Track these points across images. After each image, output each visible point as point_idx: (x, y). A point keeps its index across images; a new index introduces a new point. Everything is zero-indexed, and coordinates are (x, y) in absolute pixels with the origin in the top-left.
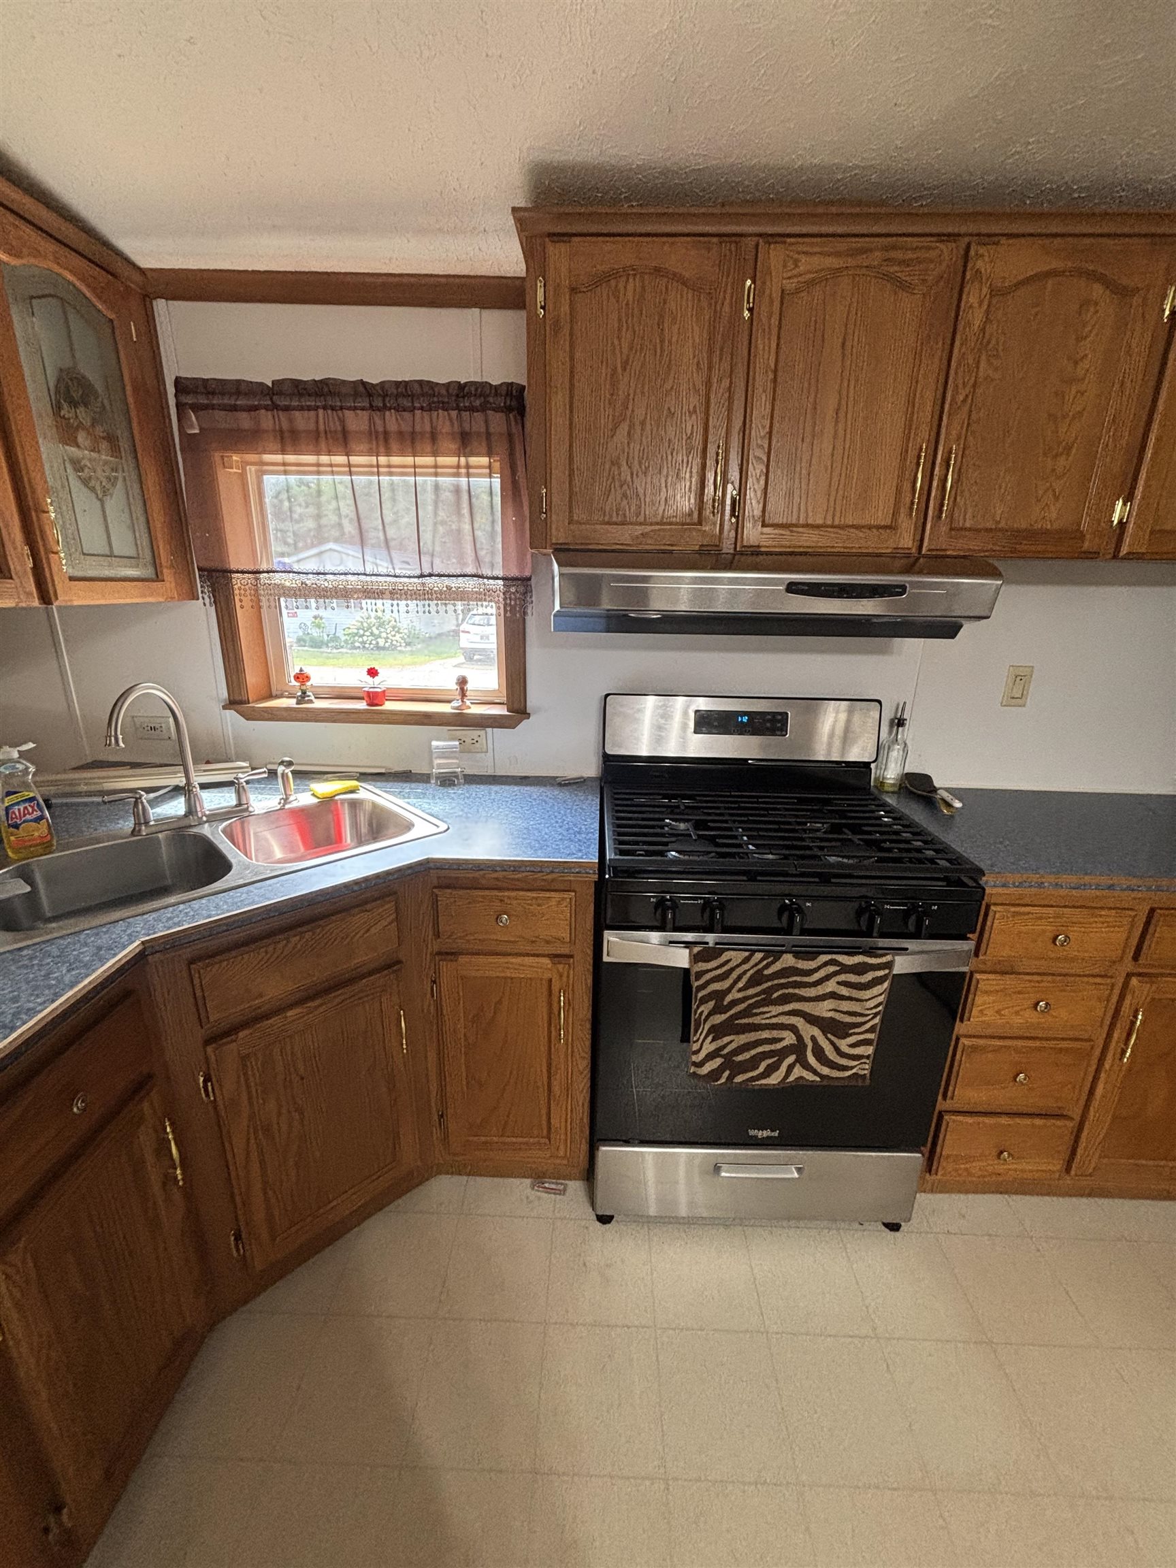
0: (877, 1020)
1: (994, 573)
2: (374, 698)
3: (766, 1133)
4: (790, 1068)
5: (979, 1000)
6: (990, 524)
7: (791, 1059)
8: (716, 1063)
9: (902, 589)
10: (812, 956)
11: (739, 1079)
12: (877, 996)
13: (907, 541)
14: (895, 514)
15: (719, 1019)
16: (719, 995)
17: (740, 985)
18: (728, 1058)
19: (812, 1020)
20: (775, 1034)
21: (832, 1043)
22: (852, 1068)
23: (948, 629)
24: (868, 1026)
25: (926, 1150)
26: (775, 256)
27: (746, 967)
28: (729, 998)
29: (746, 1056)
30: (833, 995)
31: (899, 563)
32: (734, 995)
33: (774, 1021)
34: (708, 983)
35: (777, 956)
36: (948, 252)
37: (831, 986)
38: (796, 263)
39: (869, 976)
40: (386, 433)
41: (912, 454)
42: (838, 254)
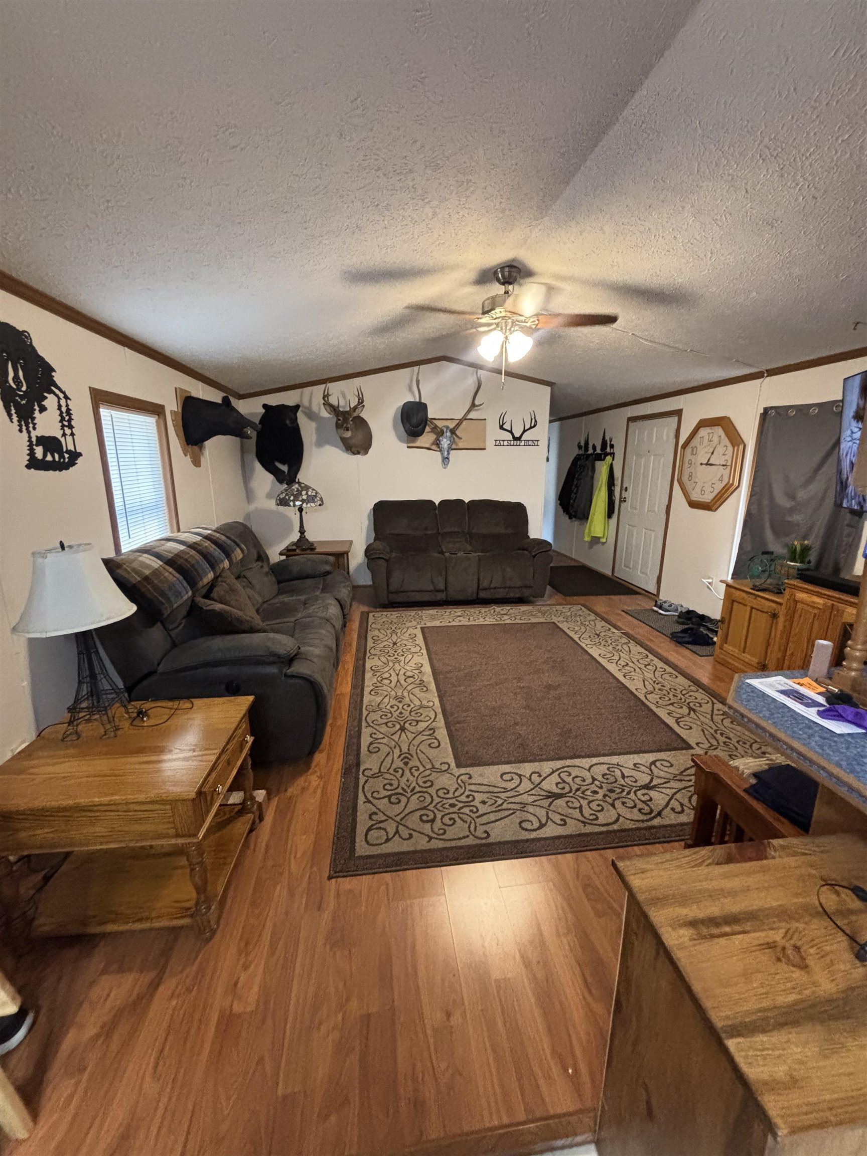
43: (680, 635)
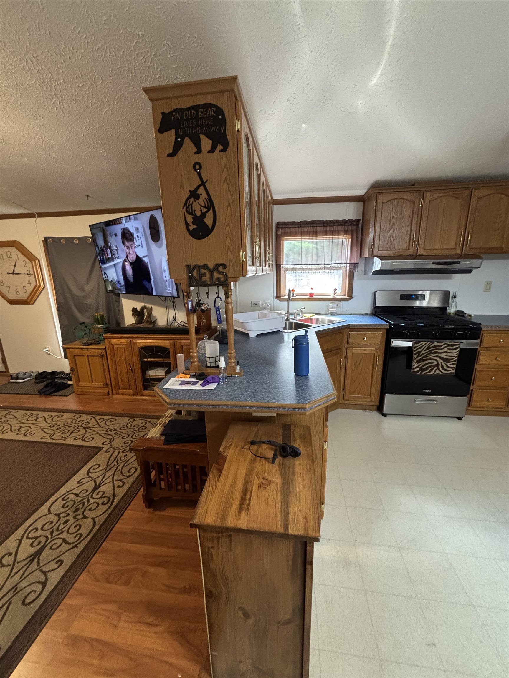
0: (456, 358)
1: (480, 258)
2: (311, 295)
3: (428, 391)
4: (436, 370)
5: (482, 357)
6: (479, 247)
7: (436, 368)
8: (418, 369)
9: (459, 262)
10: (441, 342)
11: (423, 373)
12: (456, 352)
13: (459, 251)
14: (456, 245)
15: (419, 358)
16: (419, 352)
17: (424, 350)
18: (420, 368)
19: (441, 358)
20: (432, 361)
21: (446, 364)
22: (450, 370)
23: (469, 271)
24: (454, 360)
25: (469, 396)
26: (428, 195)
27: (426, 345)
28: (421, 353)
29: (425, 367)
30: (446, 352)
31: (457, 257)
32: (423, 352)
33: (432, 358)
34: (416, 350)
35: (433, 342)
36: (467, 192)
37: (445, 350)
38: (433, 195)
39: (455, 347)
40: (326, 231)
41: (460, 232)
42: (443, 193)
43: (44, 390)
